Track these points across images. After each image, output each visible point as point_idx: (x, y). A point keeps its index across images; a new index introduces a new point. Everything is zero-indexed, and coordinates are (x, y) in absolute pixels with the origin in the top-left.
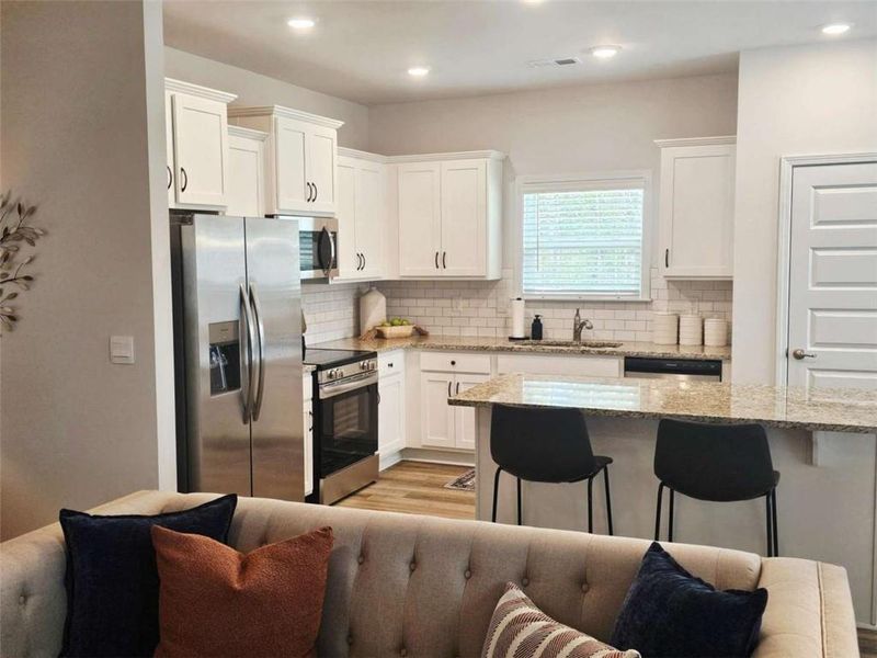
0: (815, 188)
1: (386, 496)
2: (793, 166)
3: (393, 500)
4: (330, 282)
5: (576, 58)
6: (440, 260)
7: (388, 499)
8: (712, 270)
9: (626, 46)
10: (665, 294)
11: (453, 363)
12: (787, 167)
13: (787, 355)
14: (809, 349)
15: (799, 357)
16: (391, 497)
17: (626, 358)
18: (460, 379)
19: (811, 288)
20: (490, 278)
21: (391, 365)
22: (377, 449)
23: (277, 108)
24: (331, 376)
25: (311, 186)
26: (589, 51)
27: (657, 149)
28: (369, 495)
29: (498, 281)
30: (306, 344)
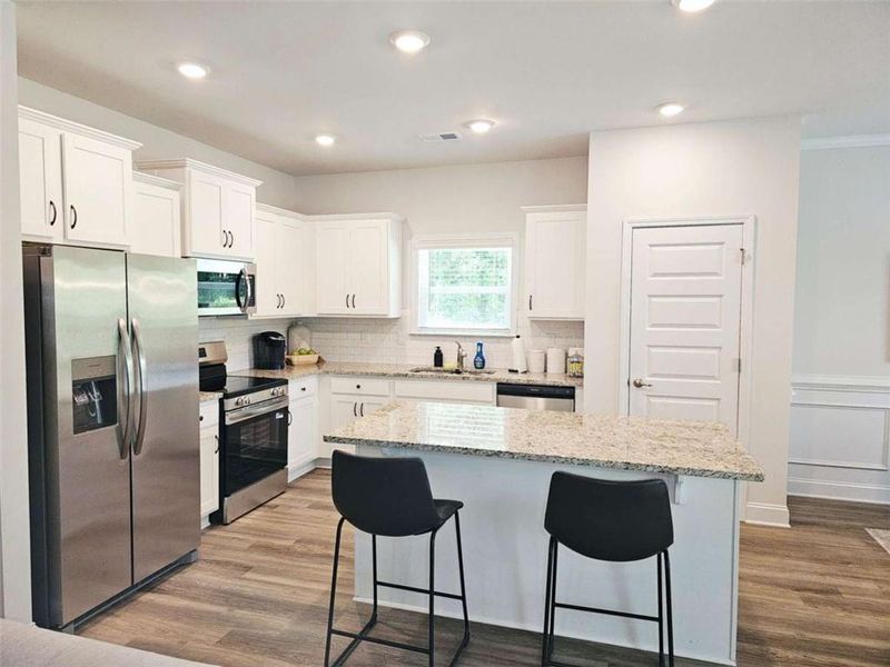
0: (651, 246)
1: (291, 507)
2: (634, 228)
3: (297, 512)
4: (250, 318)
5: (456, 133)
6: (350, 301)
7: (292, 511)
8: (567, 312)
9: (498, 122)
10: (530, 331)
11: (358, 387)
12: (628, 229)
13: (629, 384)
14: (646, 380)
15: (639, 385)
16: (296, 508)
17: (498, 384)
18: (365, 400)
19: (648, 329)
20: (392, 316)
21: (304, 389)
22: (286, 464)
23: (189, 161)
24: (237, 403)
25: (228, 234)
26: (466, 125)
27: (523, 214)
28: (277, 506)
29: (397, 319)
30: (227, 371)
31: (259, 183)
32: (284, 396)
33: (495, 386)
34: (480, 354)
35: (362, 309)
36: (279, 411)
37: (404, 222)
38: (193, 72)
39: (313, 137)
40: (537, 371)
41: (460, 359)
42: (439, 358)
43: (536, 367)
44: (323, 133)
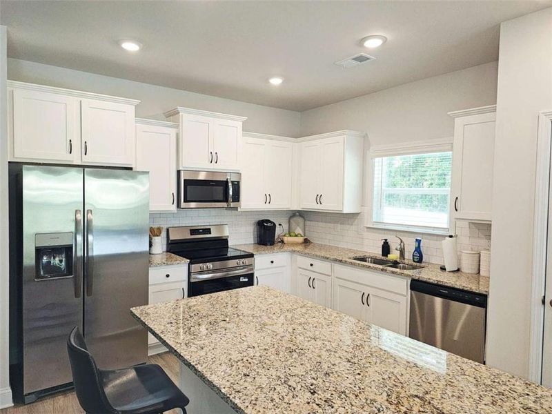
4: (239, 210)
6: (319, 199)
10: (466, 231)
11: (312, 265)
12: (544, 122)
13: (544, 302)
17: (412, 280)
18: (315, 276)
20: (345, 211)
21: (272, 262)
24: (201, 268)
27: (452, 119)
29: (357, 214)
30: (229, 244)
31: (245, 118)
32: (251, 266)
33: (409, 281)
34: (418, 249)
35: (327, 206)
36: (244, 276)
37: (365, 137)
38: (131, 47)
39: (267, 80)
40: (470, 271)
41: (402, 252)
42: (386, 249)
43: (468, 267)
44: (273, 76)
